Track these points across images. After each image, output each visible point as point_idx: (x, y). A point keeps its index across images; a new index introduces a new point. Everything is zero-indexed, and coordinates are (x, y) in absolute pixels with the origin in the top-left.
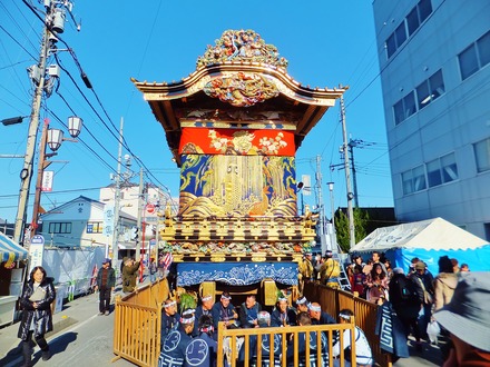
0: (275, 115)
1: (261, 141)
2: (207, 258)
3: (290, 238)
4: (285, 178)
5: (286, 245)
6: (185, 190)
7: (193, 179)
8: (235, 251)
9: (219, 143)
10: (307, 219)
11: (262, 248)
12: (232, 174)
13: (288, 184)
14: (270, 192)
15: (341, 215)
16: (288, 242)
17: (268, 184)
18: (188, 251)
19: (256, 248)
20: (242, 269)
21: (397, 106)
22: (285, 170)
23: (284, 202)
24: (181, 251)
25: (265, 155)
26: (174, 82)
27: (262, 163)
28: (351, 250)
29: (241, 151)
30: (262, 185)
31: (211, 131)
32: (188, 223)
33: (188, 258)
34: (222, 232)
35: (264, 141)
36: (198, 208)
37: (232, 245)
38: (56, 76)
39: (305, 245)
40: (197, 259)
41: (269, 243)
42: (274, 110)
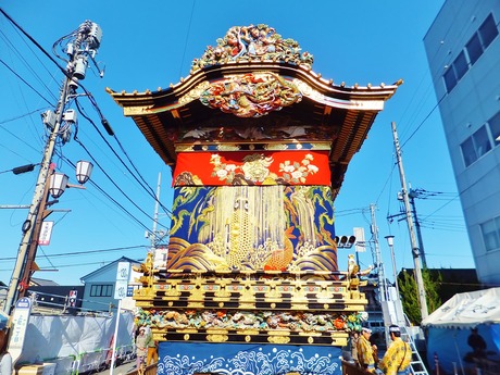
0: (300, 131)
1: (282, 165)
2: (201, 336)
3: (326, 307)
4: (317, 216)
5: (322, 318)
6: (176, 235)
7: (187, 219)
8: (242, 326)
9: (224, 171)
10: (353, 276)
11: (283, 321)
12: (241, 212)
13: (322, 224)
14: (296, 237)
15: (407, 276)
16: (324, 313)
17: (292, 224)
18: (173, 324)
19: (274, 321)
20: (252, 353)
21: (465, 146)
22: (317, 204)
23: (317, 251)
24: (164, 324)
25: (287, 185)
26: (159, 89)
27: (283, 195)
28: (425, 322)
29: (254, 180)
30: (283, 226)
31: (214, 156)
32: (174, 282)
33: (173, 335)
34: (222, 295)
35: (286, 167)
36: (192, 260)
37: (238, 316)
38: (72, 121)
39: (352, 318)
40: (187, 337)
41: (294, 313)
42: (299, 125)
